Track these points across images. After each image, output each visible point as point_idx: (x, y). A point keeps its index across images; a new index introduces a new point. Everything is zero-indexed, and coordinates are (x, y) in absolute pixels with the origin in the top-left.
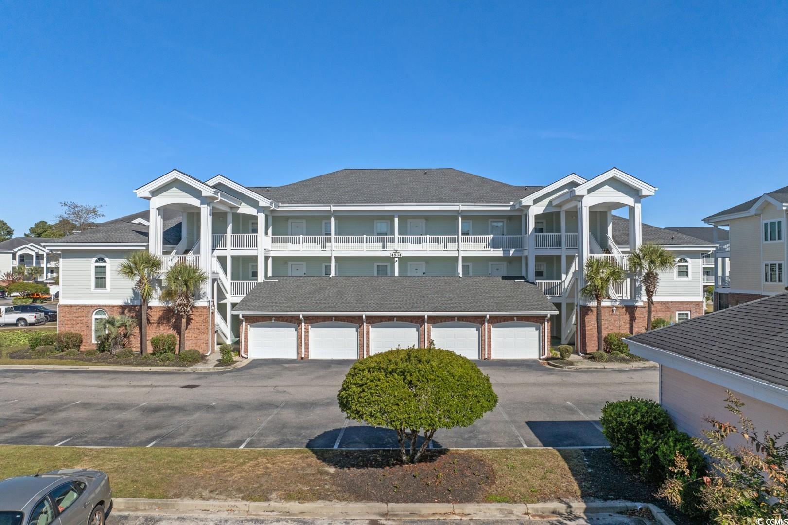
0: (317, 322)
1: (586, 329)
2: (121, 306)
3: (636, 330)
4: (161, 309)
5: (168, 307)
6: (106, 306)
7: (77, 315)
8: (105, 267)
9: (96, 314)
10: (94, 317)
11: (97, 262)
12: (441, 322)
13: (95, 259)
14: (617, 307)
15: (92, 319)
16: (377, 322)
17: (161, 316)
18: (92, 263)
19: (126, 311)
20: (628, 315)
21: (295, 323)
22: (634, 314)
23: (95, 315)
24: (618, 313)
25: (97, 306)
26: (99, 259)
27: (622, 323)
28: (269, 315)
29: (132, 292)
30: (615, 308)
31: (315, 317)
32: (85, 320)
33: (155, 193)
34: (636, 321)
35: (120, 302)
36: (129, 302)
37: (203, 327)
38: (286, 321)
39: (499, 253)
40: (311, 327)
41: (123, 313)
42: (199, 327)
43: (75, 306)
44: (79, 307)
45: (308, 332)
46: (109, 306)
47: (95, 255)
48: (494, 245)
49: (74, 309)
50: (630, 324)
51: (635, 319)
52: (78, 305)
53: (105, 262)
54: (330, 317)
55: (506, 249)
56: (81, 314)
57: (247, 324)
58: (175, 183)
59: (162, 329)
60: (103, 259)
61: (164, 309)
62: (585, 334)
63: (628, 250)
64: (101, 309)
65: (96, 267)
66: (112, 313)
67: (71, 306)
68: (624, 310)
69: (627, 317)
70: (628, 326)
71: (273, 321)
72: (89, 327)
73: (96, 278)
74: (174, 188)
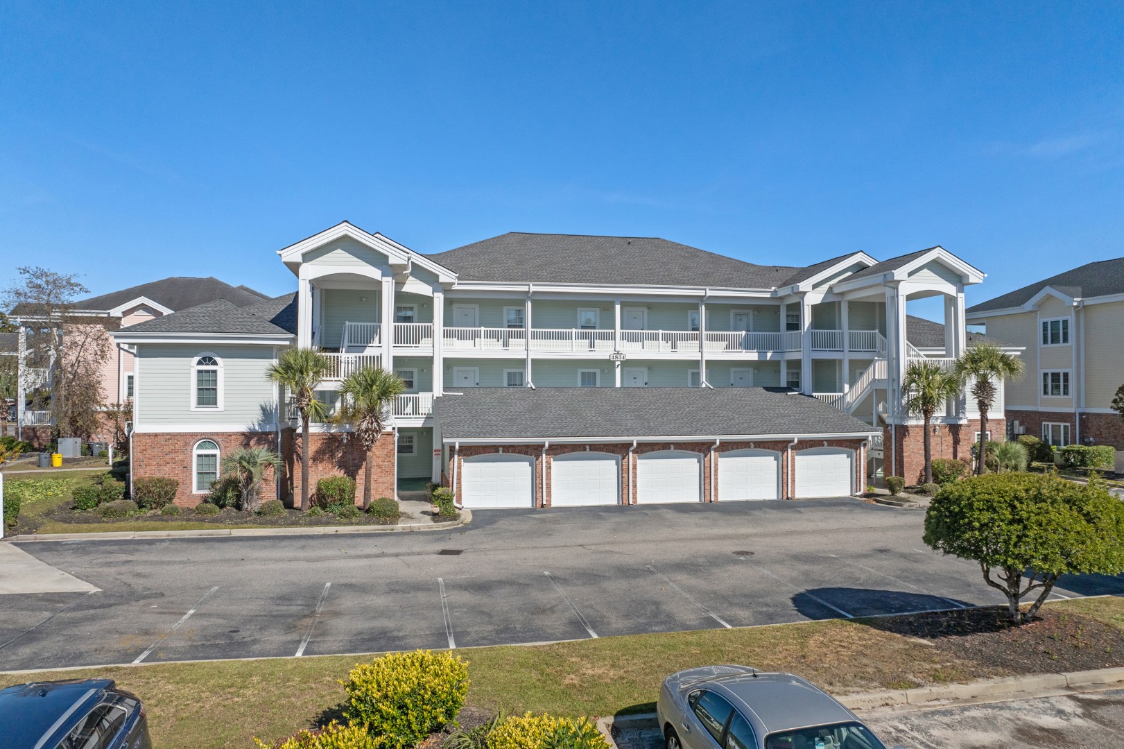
0: (564, 453)
1: (904, 454)
2: (243, 434)
3: (960, 455)
4: (319, 437)
5: (331, 434)
6: (217, 434)
7: (166, 449)
8: (215, 372)
9: (200, 447)
10: (196, 452)
11: (200, 363)
12: (732, 449)
13: (196, 359)
14: (939, 426)
15: (191, 456)
16: (648, 451)
17: (320, 448)
18: (192, 365)
19: (252, 443)
20: (951, 437)
21: (531, 455)
22: (958, 435)
23: (197, 448)
24: (940, 434)
25: (202, 434)
26: (204, 359)
27: (944, 447)
28: (494, 444)
29: (261, 412)
30: (937, 427)
31: (561, 445)
32: (181, 457)
33: (309, 256)
34: (960, 444)
35: (243, 428)
36: (257, 428)
37: (386, 463)
38: (520, 452)
39: (753, 356)
40: (554, 460)
41: (247, 445)
42: (380, 463)
43: (163, 434)
44: (169, 437)
45: (550, 468)
46: (223, 434)
47: (198, 353)
48: (747, 345)
49: (161, 440)
50: (954, 447)
51: (960, 441)
52: (168, 434)
53: (215, 363)
54: (582, 445)
55: (761, 351)
56: (172, 447)
57: (460, 457)
58: (345, 243)
59: (320, 468)
60: (210, 359)
61: (324, 437)
62: (903, 463)
63: (944, 353)
64: (209, 439)
65: (199, 372)
66: (228, 445)
67: (156, 435)
68: (947, 429)
69: (950, 439)
70: (951, 450)
71: (501, 452)
72: (187, 468)
73: (199, 389)
74: (339, 251)
